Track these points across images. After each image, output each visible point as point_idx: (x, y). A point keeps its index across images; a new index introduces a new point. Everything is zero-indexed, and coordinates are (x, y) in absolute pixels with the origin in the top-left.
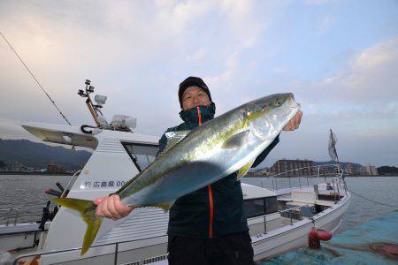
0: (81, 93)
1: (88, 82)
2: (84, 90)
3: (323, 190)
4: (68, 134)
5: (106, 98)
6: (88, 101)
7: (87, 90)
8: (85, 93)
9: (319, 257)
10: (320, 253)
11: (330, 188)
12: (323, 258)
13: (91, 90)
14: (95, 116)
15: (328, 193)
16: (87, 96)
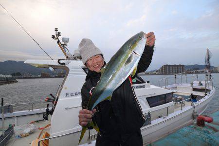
0: (53, 37)
1: (56, 30)
2: (55, 35)
3: (196, 86)
4: (51, 66)
5: (68, 39)
6: (58, 42)
7: (57, 35)
8: (56, 37)
9: (205, 132)
10: (205, 129)
11: (201, 84)
12: (208, 132)
13: (59, 34)
14: (64, 52)
15: (199, 87)
16: (57, 38)
